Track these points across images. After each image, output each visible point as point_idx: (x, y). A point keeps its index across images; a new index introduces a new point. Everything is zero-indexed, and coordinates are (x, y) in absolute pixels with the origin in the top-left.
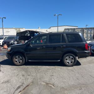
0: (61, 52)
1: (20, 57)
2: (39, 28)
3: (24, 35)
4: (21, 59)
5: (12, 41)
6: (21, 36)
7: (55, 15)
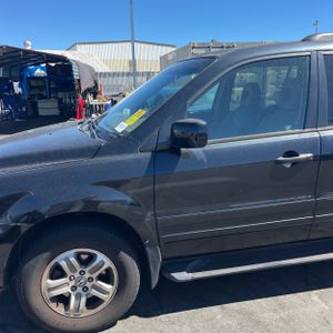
1: (101, 257)
4: (107, 277)
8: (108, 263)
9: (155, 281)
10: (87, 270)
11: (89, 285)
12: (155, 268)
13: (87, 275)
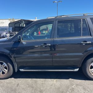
0: (81, 54)
1: (4, 63)
2: (35, 18)
3: (19, 26)
5: (4, 34)
6: (15, 27)
7: (54, 2)
8: (6, 65)
9: (16, 70)
10: (2, 66)
11: (3, 69)
12: (16, 67)
13: (2, 67)
